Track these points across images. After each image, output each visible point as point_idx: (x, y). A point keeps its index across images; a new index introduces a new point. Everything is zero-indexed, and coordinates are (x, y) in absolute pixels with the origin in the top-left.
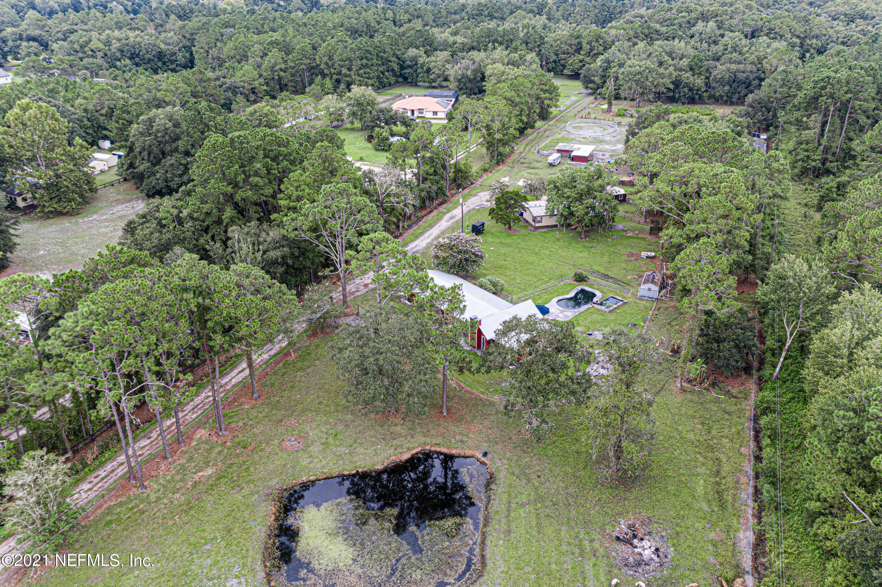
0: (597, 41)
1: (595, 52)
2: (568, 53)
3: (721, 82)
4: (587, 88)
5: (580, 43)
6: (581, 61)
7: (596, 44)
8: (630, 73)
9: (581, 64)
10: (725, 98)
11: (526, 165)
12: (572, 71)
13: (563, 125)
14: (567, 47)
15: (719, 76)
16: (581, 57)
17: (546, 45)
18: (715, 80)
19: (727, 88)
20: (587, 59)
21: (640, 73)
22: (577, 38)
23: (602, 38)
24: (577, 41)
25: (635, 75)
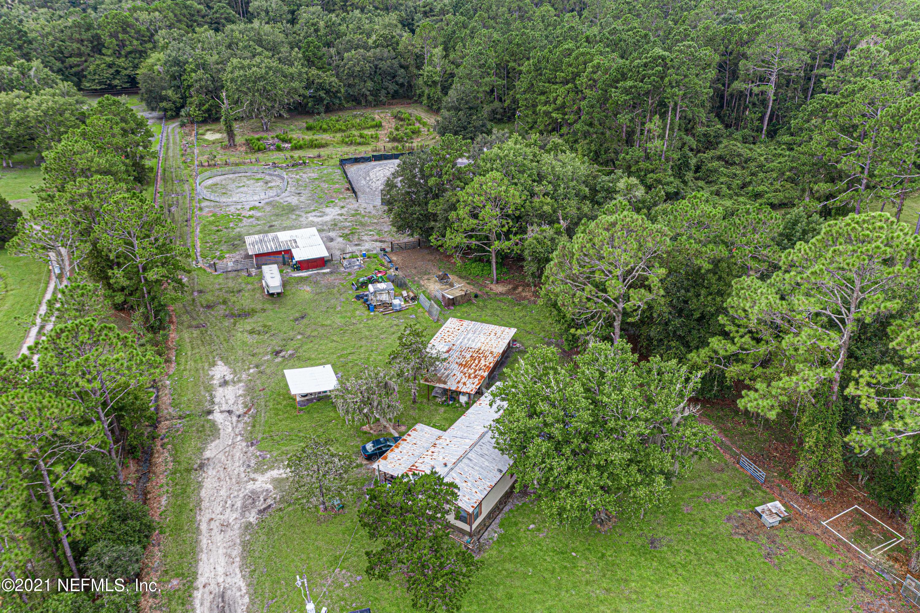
0: (125, 31)
1: (129, 48)
2: (80, 55)
3: (361, 76)
4: (153, 109)
5: (97, 37)
6: (110, 66)
7: (126, 36)
8: (246, 79)
9: (112, 71)
10: (370, 98)
11: (221, 310)
12: (100, 83)
13: (186, 187)
14: (75, 45)
15: (358, 68)
16: (109, 60)
17: (35, 45)
18: (349, 75)
19: (369, 84)
20: (121, 62)
21: (262, 78)
22: (88, 30)
23: (129, 25)
24: (89, 34)
25: (255, 82)
